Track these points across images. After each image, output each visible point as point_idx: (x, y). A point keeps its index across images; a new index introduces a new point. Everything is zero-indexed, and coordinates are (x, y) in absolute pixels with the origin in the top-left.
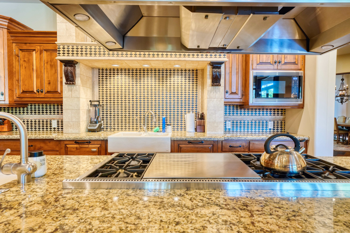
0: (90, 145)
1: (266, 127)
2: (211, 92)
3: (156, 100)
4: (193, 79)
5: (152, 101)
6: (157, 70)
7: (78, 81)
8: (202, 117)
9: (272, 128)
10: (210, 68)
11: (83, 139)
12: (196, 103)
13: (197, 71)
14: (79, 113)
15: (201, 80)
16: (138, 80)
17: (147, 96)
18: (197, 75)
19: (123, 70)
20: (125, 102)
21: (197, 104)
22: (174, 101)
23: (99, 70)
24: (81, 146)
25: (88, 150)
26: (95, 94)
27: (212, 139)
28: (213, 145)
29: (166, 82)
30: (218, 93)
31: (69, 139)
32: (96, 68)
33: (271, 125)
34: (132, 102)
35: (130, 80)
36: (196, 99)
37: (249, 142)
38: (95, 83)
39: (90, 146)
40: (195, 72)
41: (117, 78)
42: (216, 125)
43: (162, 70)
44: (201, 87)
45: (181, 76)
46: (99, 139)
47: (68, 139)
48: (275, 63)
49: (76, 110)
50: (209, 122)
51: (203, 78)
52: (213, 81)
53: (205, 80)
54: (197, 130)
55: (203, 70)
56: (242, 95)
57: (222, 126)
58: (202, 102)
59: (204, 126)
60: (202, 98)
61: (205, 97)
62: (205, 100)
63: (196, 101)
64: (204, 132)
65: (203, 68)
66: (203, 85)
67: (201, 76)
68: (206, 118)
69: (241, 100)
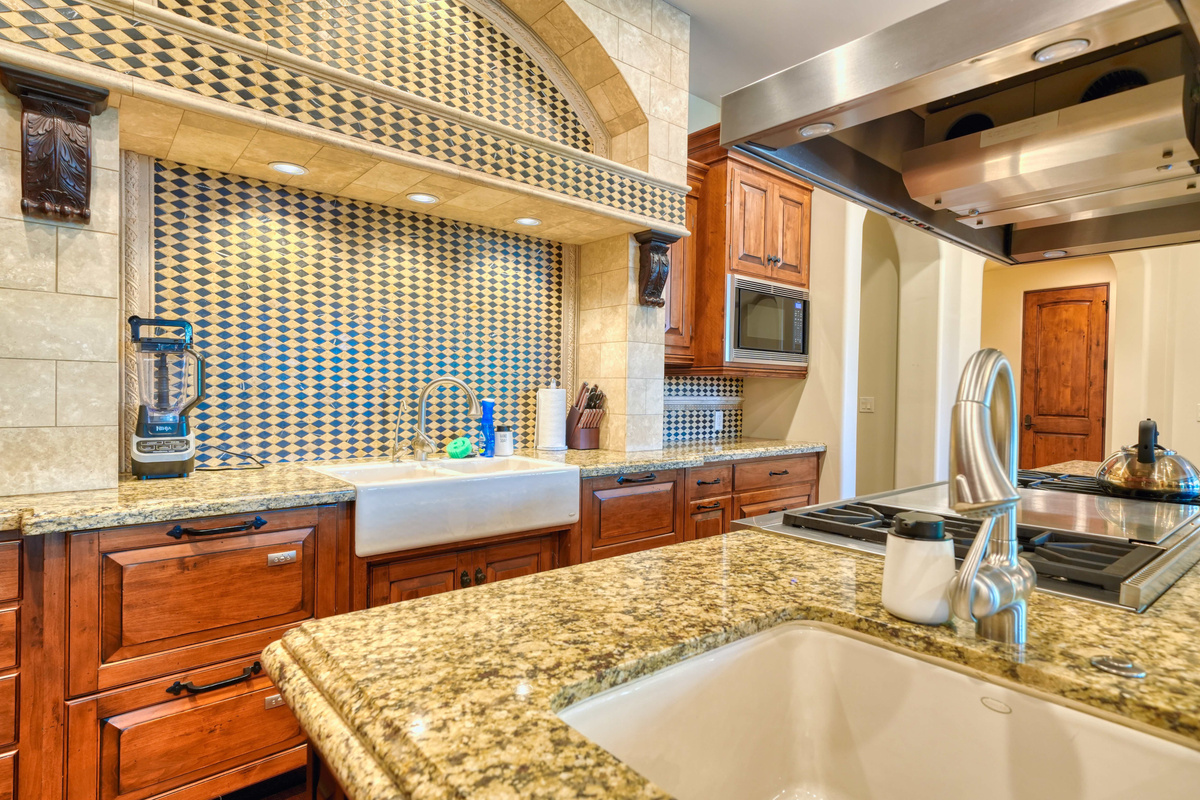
1: (711, 427)
2: (637, 323)
3: (431, 335)
4: (549, 275)
5: (417, 338)
6: (436, 221)
7: (105, 205)
8: (595, 400)
9: (721, 428)
10: (635, 248)
11: (229, 510)
12: (557, 355)
13: (559, 248)
15: (573, 279)
16: (361, 250)
17: (396, 319)
18: (559, 262)
19: (293, 192)
20: (298, 335)
21: (561, 360)
22: (492, 343)
23: (159, 167)
24: (205, 547)
26: (135, 284)
28: (675, 483)
29: (465, 274)
30: (653, 326)
31: (141, 520)
32: (141, 155)
33: (718, 417)
34: (333, 336)
35: (322, 243)
36: (558, 341)
37: (733, 465)
38: (135, 228)
39: (259, 540)
40: (554, 251)
41: (260, 223)
42: (646, 423)
43: (452, 227)
44: (571, 302)
45: (514, 258)
47: (130, 521)
48: (769, 260)
49: (86, 366)
50: (633, 416)
51: (578, 274)
52: (645, 289)
53: (595, 283)
54: (571, 443)
55: (577, 249)
56: (691, 338)
57: (659, 426)
58: (576, 351)
59: (597, 430)
60: (576, 338)
61: (603, 338)
62: (604, 347)
63: (558, 348)
64: (597, 447)
65: (580, 243)
66: (579, 299)
67: (572, 266)
68: (613, 404)
69: (688, 352)
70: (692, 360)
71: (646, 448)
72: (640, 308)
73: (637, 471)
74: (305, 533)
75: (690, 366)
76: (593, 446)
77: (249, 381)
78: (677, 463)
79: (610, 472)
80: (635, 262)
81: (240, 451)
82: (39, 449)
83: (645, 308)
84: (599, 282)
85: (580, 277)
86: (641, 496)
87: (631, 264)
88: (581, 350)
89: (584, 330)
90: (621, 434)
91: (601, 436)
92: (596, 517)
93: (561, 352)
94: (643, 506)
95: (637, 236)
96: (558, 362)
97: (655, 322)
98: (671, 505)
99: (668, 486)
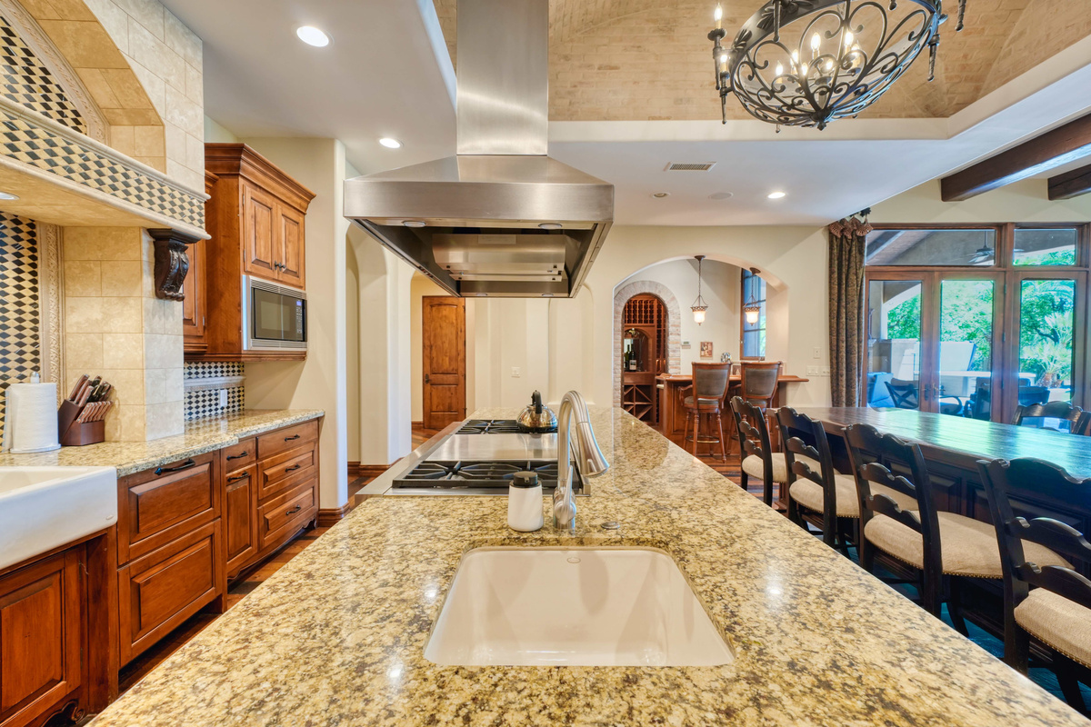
1: (216, 404)
2: (154, 315)
4: (18, 255)
8: (101, 393)
9: (225, 405)
10: (149, 242)
12: (34, 345)
13: (32, 226)
15: (54, 262)
18: (33, 242)
21: (40, 349)
27: (219, 447)
28: (210, 463)
30: (171, 319)
33: (223, 396)
36: (35, 329)
37: (256, 438)
40: (24, 228)
42: (167, 410)
44: (53, 287)
48: (276, 266)
50: (153, 405)
51: (60, 256)
52: (164, 283)
53: (91, 270)
54: (65, 439)
55: (60, 231)
56: (205, 328)
57: (180, 412)
58: (61, 340)
59: (102, 423)
60: (60, 326)
61: (106, 329)
62: (108, 338)
63: (35, 337)
64: (102, 440)
65: (66, 225)
66: (64, 284)
67: (52, 248)
68: (120, 395)
69: (202, 341)
70: (205, 347)
71: (168, 434)
72: (157, 301)
73: (178, 459)
75: (203, 353)
76: (96, 440)
78: (216, 445)
79: (150, 466)
80: (149, 257)
83: (162, 301)
84: (97, 270)
85: (63, 260)
86: (180, 482)
87: (145, 258)
88: (70, 339)
89: (73, 319)
90: (138, 423)
91: (108, 428)
92: (133, 513)
93: (40, 341)
94: (182, 491)
95: (151, 232)
96: (36, 353)
97: (173, 315)
98: (208, 484)
99: (206, 467)
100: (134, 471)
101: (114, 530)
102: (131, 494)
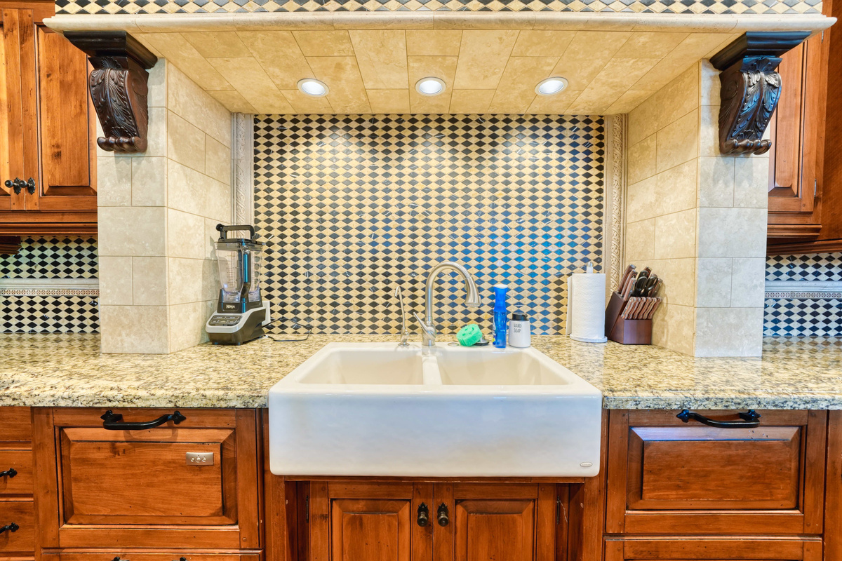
0: (180, 432)
2: (715, 181)
3: (456, 225)
4: (588, 152)
5: (442, 229)
6: (460, 118)
7: (157, 136)
8: (647, 286)
10: (712, 78)
12: (597, 237)
13: (601, 121)
14: (161, 272)
15: (618, 152)
16: (394, 156)
17: (424, 213)
18: (601, 137)
19: (341, 119)
20: (345, 232)
21: (603, 242)
22: (520, 229)
23: (256, 121)
24: (135, 434)
25: (168, 455)
26: (242, 204)
27: (823, 406)
28: (801, 427)
29: (491, 163)
30: (746, 184)
32: (245, 115)
34: (371, 232)
35: (363, 155)
36: (599, 222)
38: (241, 166)
39: (183, 435)
40: (594, 125)
41: (318, 148)
42: (732, 319)
43: (477, 121)
44: (616, 178)
45: (545, 141)
46: (223, 404)
49: (148, 260)
50: (708, 309)
51: (624, 145)
52: (732, 129)
53: (648, 147)
54: (611, 333)
55: (624, 119)
56: (816, 200)
57: (755, 323)
58: (622, 232)
59: (649, 322)
60: (622, 217)
61: (659, 211)
62: (660, 222)
63: (599, 229)
64: (648, 342)
65: (626, 109)
66: (627, 172)
67: (617, 139)
68: (671, 292)
69: (810, 220)
70: (817, 230)
71: (732, 353)
72: (722, 161)
73: (720, 407)
74: (223, 435)
75: (814, 239)
76: (643, 340)
77: (311, 270)
78: (815, 401)
79: (662, 405)
80: (711, 97)
81: (305, 323)
82: (126, 321)
83: (730, 159)
84: (653, 145)
85: (627, 148)
86: (727, 444)
87: (704, 101)
88: (629, 230)
89: (633, 207)
90: (687, 331)
91: (655, 329)
92: (635, 466)
93: (603, 233)
94: (730, 461)
95: (716, 61)
96: (599, 245)
97: (750, 178)
98: (794, 465)
99: (790, 433)
100: (630, 406)
101: (595, 484)
102: (632, 436)
